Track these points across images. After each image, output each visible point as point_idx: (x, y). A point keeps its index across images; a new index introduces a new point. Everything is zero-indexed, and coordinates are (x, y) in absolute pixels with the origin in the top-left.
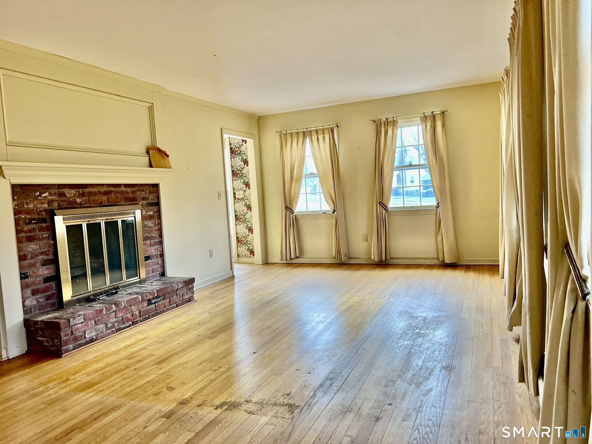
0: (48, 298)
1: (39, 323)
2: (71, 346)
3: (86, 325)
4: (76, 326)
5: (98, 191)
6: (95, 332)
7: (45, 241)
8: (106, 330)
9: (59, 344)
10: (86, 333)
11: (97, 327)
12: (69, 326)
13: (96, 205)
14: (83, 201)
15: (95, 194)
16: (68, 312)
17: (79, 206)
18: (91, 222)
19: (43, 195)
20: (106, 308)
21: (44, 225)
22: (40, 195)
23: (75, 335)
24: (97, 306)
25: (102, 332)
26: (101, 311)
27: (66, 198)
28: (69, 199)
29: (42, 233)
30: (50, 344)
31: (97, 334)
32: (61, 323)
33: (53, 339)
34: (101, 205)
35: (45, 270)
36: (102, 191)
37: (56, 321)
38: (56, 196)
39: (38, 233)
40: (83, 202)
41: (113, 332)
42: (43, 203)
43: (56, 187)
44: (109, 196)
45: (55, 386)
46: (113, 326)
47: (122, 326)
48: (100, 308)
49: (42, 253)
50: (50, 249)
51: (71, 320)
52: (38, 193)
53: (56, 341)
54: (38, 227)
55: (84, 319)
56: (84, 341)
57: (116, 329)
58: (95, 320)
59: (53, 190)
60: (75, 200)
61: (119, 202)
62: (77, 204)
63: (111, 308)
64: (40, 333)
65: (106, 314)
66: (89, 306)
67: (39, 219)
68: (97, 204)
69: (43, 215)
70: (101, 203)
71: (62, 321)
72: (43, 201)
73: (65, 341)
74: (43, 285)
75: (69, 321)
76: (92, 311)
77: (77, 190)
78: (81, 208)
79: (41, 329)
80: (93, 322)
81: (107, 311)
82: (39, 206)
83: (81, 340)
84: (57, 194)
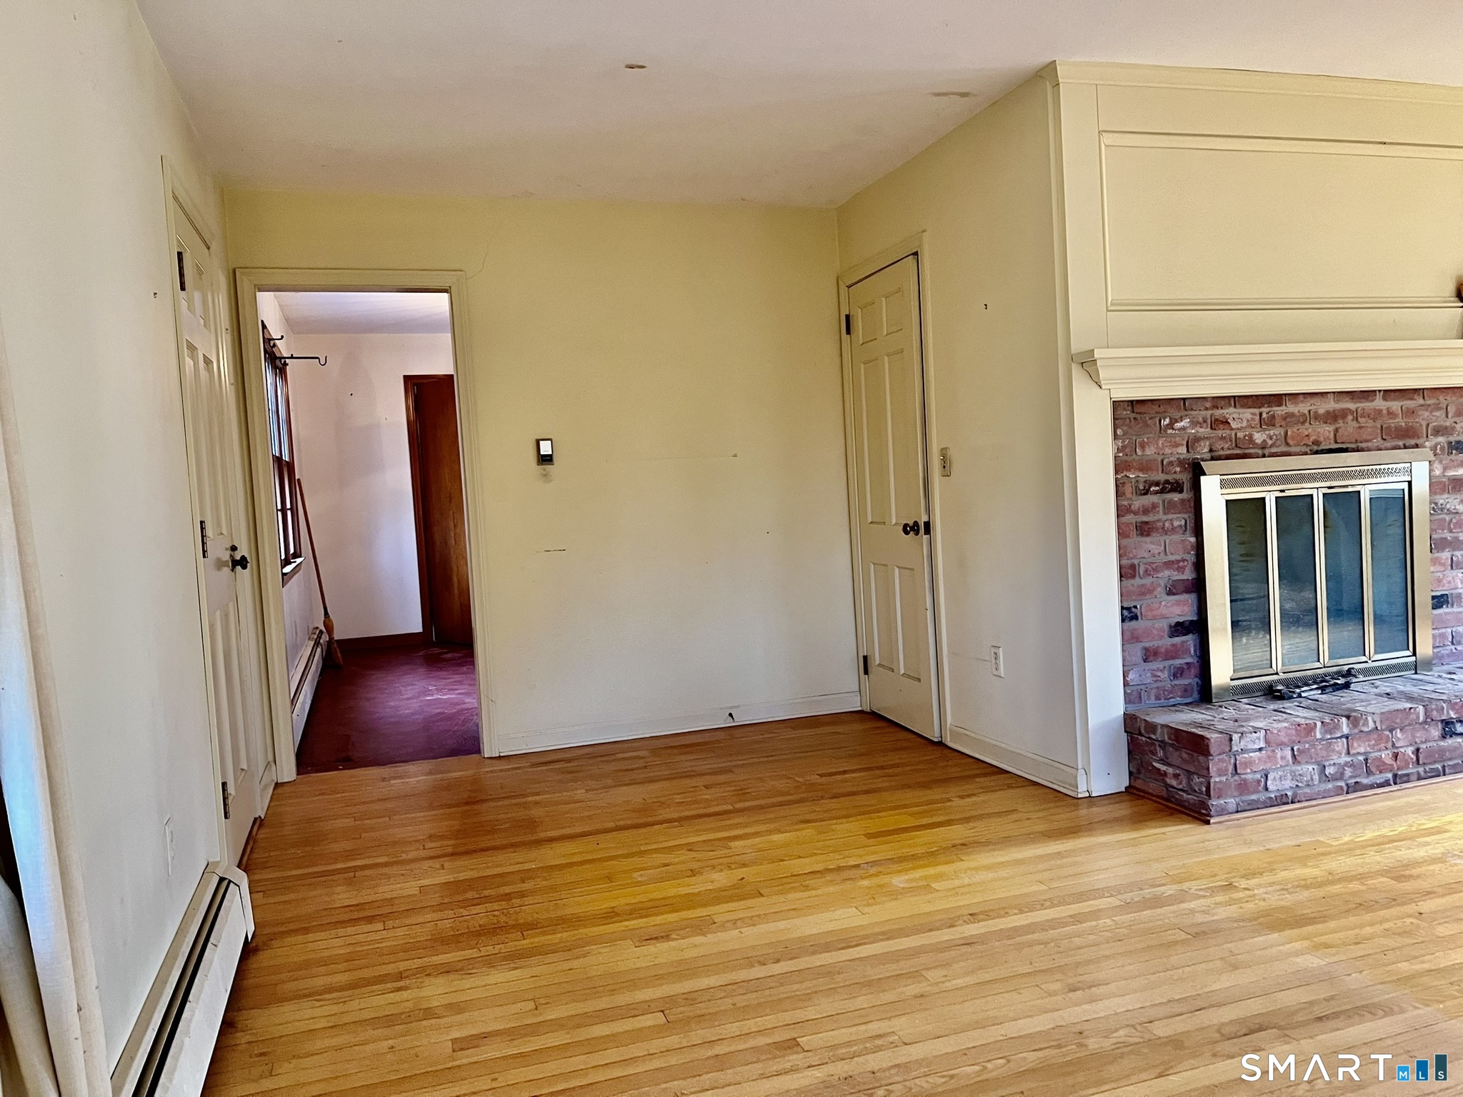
0: (1178, 673)
1: (1159, 731)
2: (1231, 802)
3: (1269, 757)
4: (1246, 755)
5: (1310, 411)
6: (1292, 780)
7: (1177, 537)
8: (1320, 781)
9: (1204, 789)
10: (1270, 777)
11: (1299, 769)
12: (1230, 751)
13: (1304, 449)
14: (1271, 438)
15: (1303, 419)
16: (1225, 715)
17: (1260, 452)
18: (1287, 493)
19: (1178, 425)
20: (1322, 723)
21: (1176, 497)
22: (1171, 426)
23: (1243, 776)
24: (1297, 713)
25: (1310, 783)
26: (1310, 729)
27: (1228, 432)
28: (1236, 434)
29: (1170, 516)
30: (1181, 783)
31: (1297, 786)
32: (1212, 741)
33: (1189, 773)
34: (1315, 448)
35: (1173, 605)
36: (1321, 411)
37: (1199, 733)
38: (1207, 427)
39: (1161, 516)
40: (1270, 442)
41: (1339, 791)
42: (1177, 445)
43: (1208, 405)
44: (1338, 426)
45: (1201, 893)
46: (1340, 776)
47: (1365, 781)
48: (1308, 722)
49: (1168, 565)
50: (1187, 557)
51: (1236, 737)
52: (1167, 421)
53: (1196, 779)
54: (1164, 501)
55: (1267, 741)
56: (1262, 796)
57: (1347, 785)
58: (1293, 750)
59: (1201, 413)
60: (1251, 436)
61: (1367, 441)
62: (1255, 445)
63: (1337, 727)
64: (1161, 754)
65: (1322, 739)
66: (1275, 711)
67: (1167, 482)
68: (1307, 445)
69: (1175, 472)
70: (1316, 443)
71: (1212, 736)
72: (1177, 439)
73: (1218, 786)
74: (1168, 642)
75: (1231, 740)
76: (1286, 725)
77: (1257, 411)
78: (1264, 456)
79: (1163, 744)
80: (1288, 753)
81: (1326, 732)
82: (1168, 451)
83: (1257, 792)
84: (1209, 421)
